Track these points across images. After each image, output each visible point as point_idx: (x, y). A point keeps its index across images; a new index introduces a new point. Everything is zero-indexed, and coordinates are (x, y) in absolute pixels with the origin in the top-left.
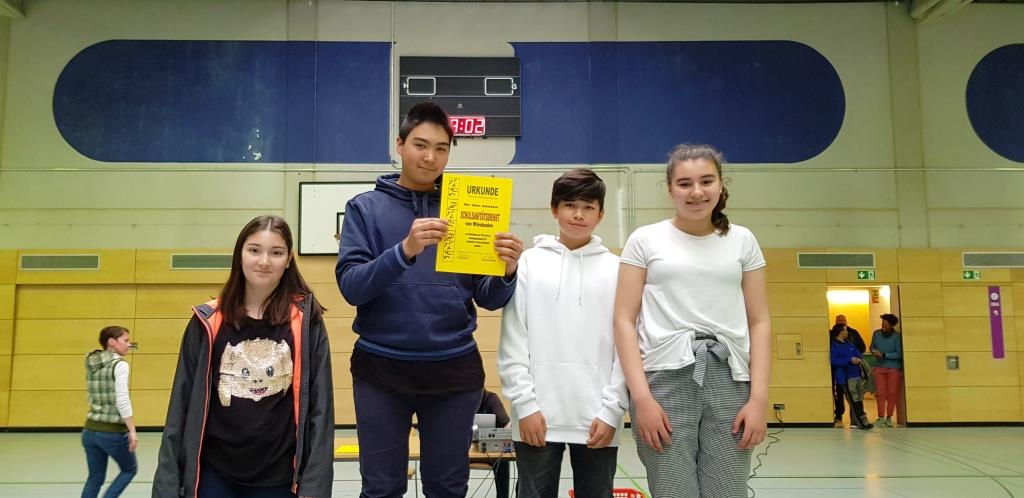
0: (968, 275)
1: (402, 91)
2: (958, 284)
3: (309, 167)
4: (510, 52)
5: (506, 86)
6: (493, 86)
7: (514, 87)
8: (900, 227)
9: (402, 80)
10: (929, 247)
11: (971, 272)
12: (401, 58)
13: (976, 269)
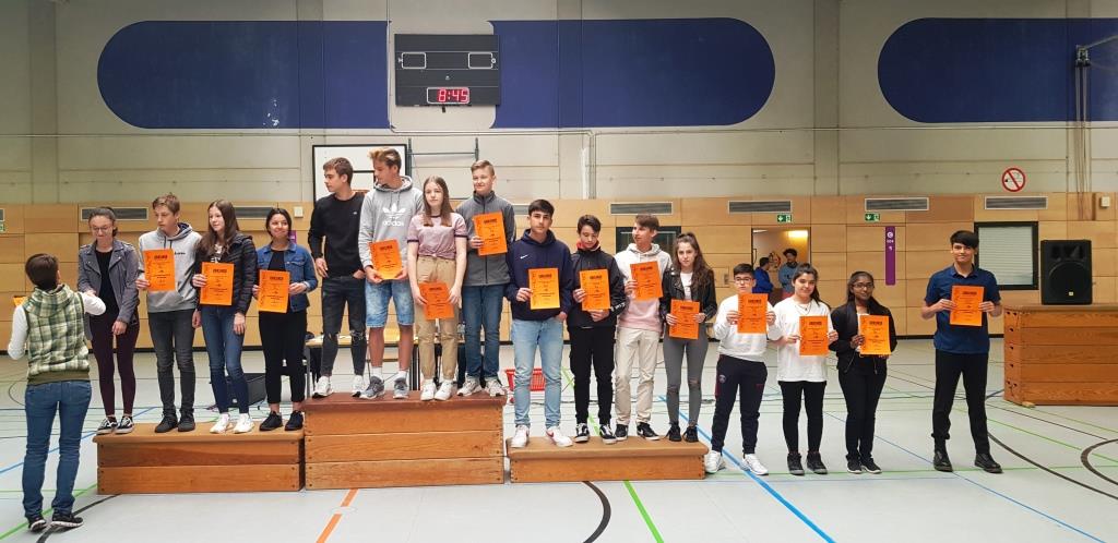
0: (869, 218)
1: (397, 65)
2: (862, 225)
3: (320, 131)
4: (490, 30)
5: (486, 60)
6: (476, 60)
7: (494, 61)
8: (815, 178)
9: (397, 56)
10: (839, 195)
11: (872, 215)
12: (396, 36)
13: (876, 212)
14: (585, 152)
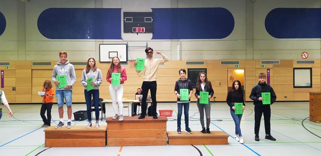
1: (124, 21)
2: (260, 68)
3: (101, 40)
4: (151, 11)
5: (150, 20)
6: (147, 20)
7: (152, 20)
8: (246, 54)
9: (124, 18)
10: (253, 59)
11: (263, 66)
12: (124, 12)
14: (179, 46)
